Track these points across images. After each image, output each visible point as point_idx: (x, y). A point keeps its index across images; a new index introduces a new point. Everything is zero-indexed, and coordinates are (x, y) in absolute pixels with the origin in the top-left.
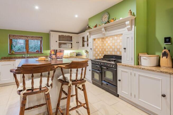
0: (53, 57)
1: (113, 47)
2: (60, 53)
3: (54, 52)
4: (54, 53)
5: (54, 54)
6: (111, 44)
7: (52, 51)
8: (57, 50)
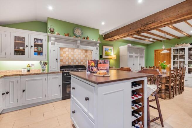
0: (94, 70)
1: (72, 58)
2: (103, 64)
3: (95, 63)
4: (96, 65)
5: (95, 67)
6: (70, 56)
7: (90, 62)
8: (98, 61)
